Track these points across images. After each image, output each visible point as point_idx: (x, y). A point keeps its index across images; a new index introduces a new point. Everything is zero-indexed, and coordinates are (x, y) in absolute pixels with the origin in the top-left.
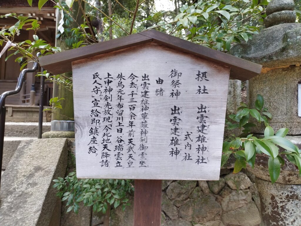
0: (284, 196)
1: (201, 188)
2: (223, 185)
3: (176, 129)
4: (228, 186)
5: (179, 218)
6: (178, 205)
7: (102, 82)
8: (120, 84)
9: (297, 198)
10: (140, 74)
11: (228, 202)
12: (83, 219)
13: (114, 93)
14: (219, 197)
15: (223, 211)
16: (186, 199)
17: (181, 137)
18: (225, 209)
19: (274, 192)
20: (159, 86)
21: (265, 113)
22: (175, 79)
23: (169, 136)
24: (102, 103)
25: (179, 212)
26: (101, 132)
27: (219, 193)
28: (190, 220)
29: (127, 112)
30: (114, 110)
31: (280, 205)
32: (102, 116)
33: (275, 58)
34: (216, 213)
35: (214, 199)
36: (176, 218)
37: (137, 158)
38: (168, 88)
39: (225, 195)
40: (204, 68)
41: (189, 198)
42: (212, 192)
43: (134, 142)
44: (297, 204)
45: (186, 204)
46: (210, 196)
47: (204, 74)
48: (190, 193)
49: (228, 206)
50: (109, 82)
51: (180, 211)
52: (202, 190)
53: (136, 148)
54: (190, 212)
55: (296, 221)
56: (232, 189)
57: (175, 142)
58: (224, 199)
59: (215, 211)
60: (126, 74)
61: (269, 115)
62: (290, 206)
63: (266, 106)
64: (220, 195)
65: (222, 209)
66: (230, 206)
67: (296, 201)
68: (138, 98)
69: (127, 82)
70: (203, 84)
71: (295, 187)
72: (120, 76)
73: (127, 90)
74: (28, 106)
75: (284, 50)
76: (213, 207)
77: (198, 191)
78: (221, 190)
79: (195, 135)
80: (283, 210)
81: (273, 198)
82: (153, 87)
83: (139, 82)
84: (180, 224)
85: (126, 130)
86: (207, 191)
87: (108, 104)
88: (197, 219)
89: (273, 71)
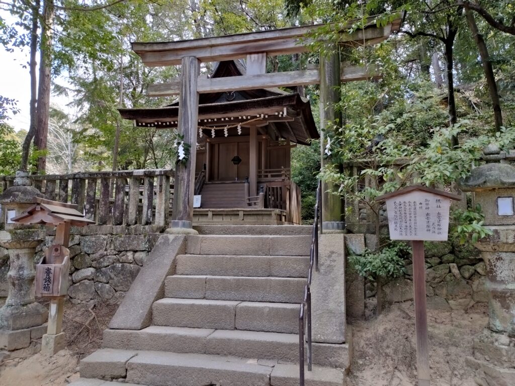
0: (494, 258)
1: (453, 273)
2: (473, 271)
3: (428, 222)
4: (478, 273)
5: (435, 295)
6: (434, 286)
7: (398, 205)
8: (405, 205)
9: (502, 259)
10: (412, 201)
11: (478, 285)
12: (359, 291)
13: (403, 209)
14: (469, 281)
15: (473, 291)
16: (440, 282)
17: (431, 224)
18: (475, 290)
19: (489, 257)
20: (420, 206)
21: (481, 214)
22: (427, 202)
23: (426, 224)
24: (398, 212)
25: (434, 291)
26: (399, 223)
27: (470, 278)
28: (445, 297)
29: (408, 216)
30: (403, 215)
31: (493, 264)
32: (399, 217)
33: (481, 186)
34: (467, 293)
35: (465, 282)
36: (432, 295)
37: (413, 232)
38: (424, 206)
39: (475, 279)
40: (439, 198)
41: (443, 281)
42: (464, 278)
43: (412, 226)
44: (502, 263)
45: (441, 286)
46: (461, 280)
47: (439, 200)
48: (443, 277)
49: (478, 288)
50: (400, 205)
51: (436, 290)
52: (454, 276)
53: (413, 229)
54: (444, 291)
55: (503, 272)
56: (481, 275)
57: (428, 226)
58: (474, 283)
59: (467, 291)
60: (407, 202)
61: (483, 215)
62: (498, 264)
63: (482, 210)
64: (471, 280)
65: (473, 290)
66: (480, 287)
67: (502, 261)
68: (412, 210)
69: (407, 205)
70: (439, 204)
71: (500, 253)
72: (405, 202)
73: (408, 207)
74: (258, 209)
75: (485, 182)
76: (464, 288)
77: (451, 276)
78: (472, 276)
79: (436, 224)
80: (495, 267)
81: (489, 260)
82: (418, 206)
83: (412, 204)
84: (436, 299)
85: (408, 222)
86: (459, 276)
87: (400, 213)
88: (451, 297)
89: (484, 191)
